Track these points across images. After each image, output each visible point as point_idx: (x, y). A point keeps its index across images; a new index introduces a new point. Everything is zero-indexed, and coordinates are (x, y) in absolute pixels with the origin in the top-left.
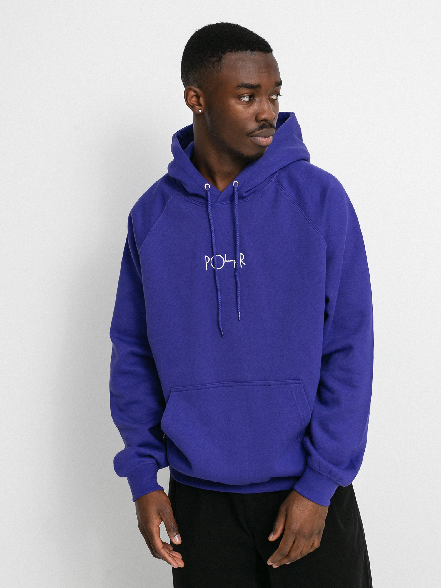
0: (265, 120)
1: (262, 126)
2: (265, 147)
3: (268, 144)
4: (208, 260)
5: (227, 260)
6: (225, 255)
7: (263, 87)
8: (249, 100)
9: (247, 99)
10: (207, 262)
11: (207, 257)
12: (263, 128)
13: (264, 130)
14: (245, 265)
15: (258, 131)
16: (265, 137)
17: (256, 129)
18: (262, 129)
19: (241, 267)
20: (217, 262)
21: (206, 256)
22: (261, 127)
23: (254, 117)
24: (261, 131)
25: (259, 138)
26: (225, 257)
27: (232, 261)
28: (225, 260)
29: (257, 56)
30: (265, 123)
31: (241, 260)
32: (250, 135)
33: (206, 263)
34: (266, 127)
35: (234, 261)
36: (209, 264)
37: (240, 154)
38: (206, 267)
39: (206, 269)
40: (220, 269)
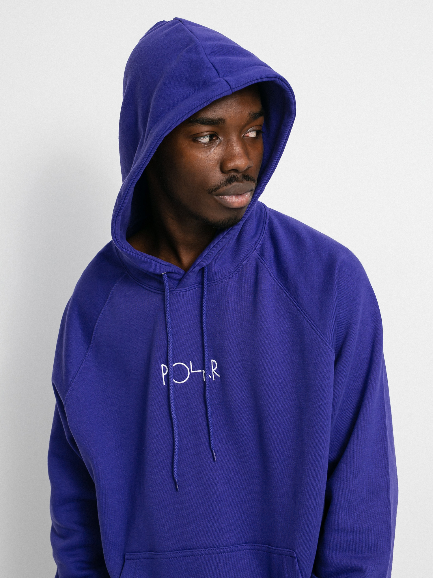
0: (236, 170)
1: (230, 178)
2: (238, 209)
3: (242, 205)
4: (164, 370)
5: (193, 370)
6: (191, 362)
7: (228, 121)
8: (210, 140)
9: (206, 140)
10: (164, 373)
11: (163, 367)
12: (233, 182)
13: (235, 184)
14: (219, 376)
15: (225, 187)
16: (237, 195)
17: (222, 183)
18: (230, 183)
19: (214, 380)
20: (180, 373)
21: (162, 365)
22: (230, 181)
23: (218, 166)
24: (229, 186)
25: (227, 197)
26: (190, 366)
27: (201, 371)
28: (190, 370)
30: (235, 174)
31: (213, 370)
32: (214, 193)
33: (164, 375)
34: (237, 180)
35: (203, 370)
36: (167, 376)
38: (163, 380)
39: (163, 383)
40: (183, 383)
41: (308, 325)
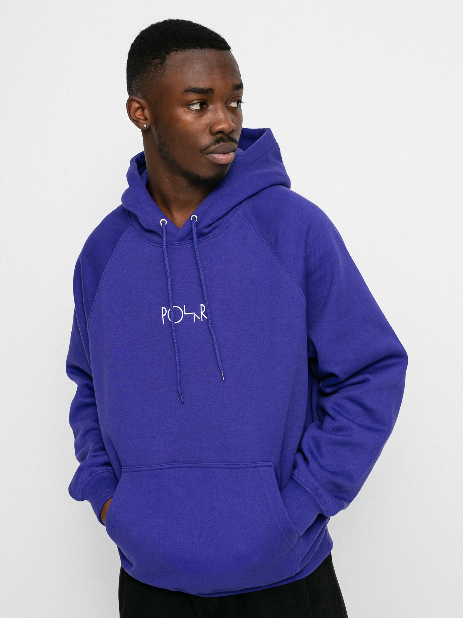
0: (221, 132)
1: (218, 139)
2: (224, 166)
3: (229, 162)
4: (165, 312)
5: (186, 313)
6: (184, 306)
7: (216, 91)
8: (201, 108)
9: (197, 107)
10: (164, 314)
11: (163, 309)
12: (220, 142)
13: (221, 144)
14: (206, 318)
15: (214, 146)
16: (224, 153)
17: (211, 143)
18: (218, 143)
19: (202, 321)
20: (175, 314)
21: (163, 308)
22: (218, 141)
23: (208, 129)
24: (217, 146)
25: (216, 156)
26: (184, 309)
27: (192, 313)
28: (184, 313)
29: (209, 54)
30: (222, 135)
31: (202, 313)
32: (205, 151)
33: (163, 315)
34: (224, 141)
35: (194, 313)
36: (166, 317)
37: (195, 175)
38: (162, 320)
39: (163, 322)
40: (178, 323)
41: (285, 272)
